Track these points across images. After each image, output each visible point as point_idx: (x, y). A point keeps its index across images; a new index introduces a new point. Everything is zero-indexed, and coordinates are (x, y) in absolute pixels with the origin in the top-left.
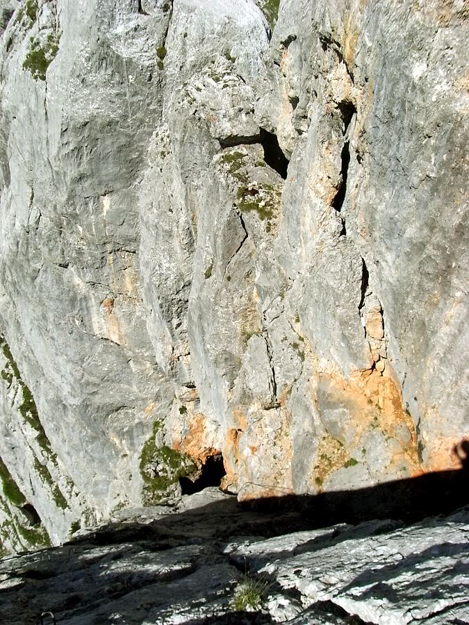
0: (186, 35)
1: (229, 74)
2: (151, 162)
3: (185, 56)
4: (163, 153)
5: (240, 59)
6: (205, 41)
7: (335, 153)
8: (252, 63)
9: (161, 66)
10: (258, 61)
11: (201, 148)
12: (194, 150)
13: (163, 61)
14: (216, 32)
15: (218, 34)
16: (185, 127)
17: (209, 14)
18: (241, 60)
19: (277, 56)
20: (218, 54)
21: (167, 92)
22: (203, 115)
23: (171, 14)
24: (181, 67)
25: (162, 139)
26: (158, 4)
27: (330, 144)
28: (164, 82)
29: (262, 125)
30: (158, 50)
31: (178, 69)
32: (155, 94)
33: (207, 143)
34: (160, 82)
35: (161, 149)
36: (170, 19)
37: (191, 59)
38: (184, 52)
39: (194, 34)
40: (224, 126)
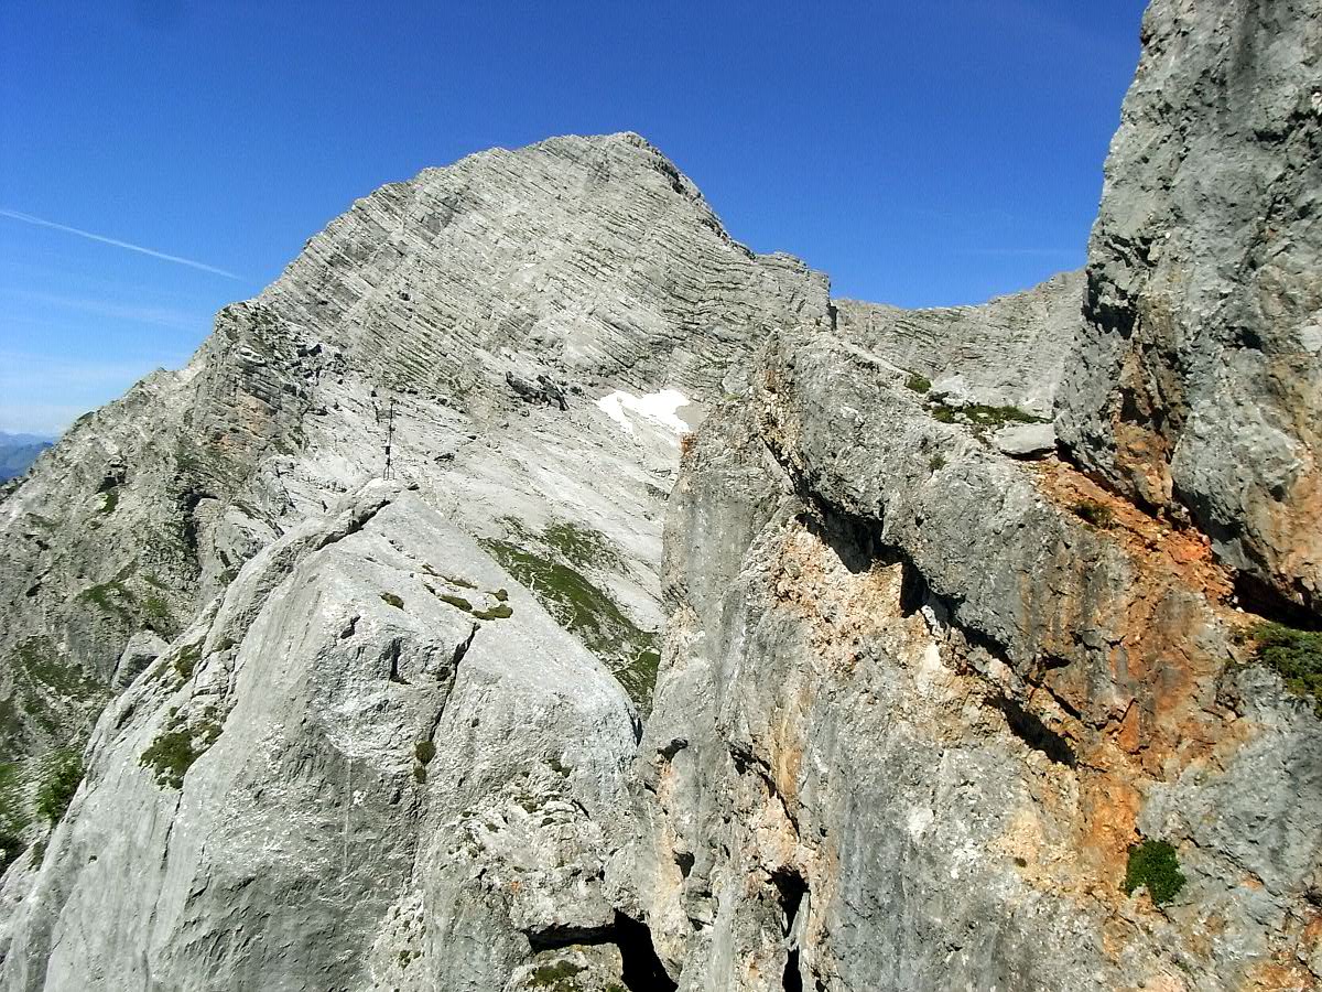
0: (476, 723)
1: (556, 798)
2: (376, 972)
3: (471, 760)
4: (404, 954)
5: (580, 771)
6: (512, 735)
7: (770, 976)
8: (603, 780)
9: (421, 776)
10: (616, 775)
11: (487, 950)
12: (473, 953)
13: (427, 768)
14: (534, 720)
15: (538, 724)
16: (457, 903)
17: (524, 689)
18: (581, 772)
19: (651, 776)
20: (536, 759)
21: (428, 826)
22: (497, 881)
23: (452, 684)
24: (461, 781)
25: (407, 924)
26: (430, 667)
27: (758, 957)
28: (424, 808)
29: (618, 905)
30: (418, 747)
31: (454, 784)
32: (402, 828)
33: (502, 940)
34: (415, 806)
35: (402, 946)
36: (449, 692)
37: (482, 766)
38: (470, 754)
39: (491, 721)
40: (538, 907)
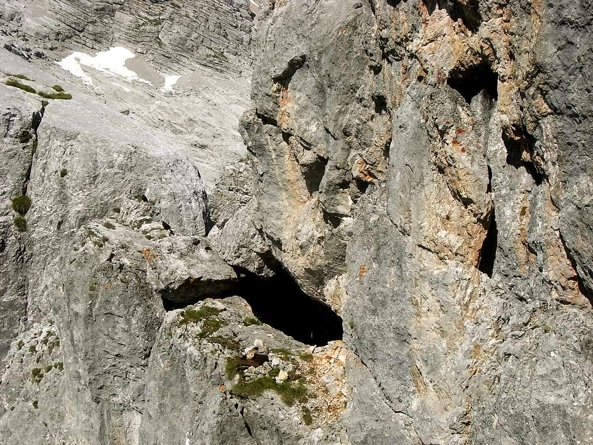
0: (64, 173)
1: (148, 221)
2: (9, 401)
3: (65, 205)
4: (36, 372)
5: (163, 202)
6: (99, 179)
8: (183, 208)
9: (22, 225)
10: (193, 204)
11: (128, 322)
12: (114, 327)
13: (26, 217)
14: (116, 164)
15: (121, 167)
16: (92, 289)
17: (102, 141)
18: (164, 204)
20: (124, 197)
23: (35, 145)
24: (60, 224)
25: (33, 349)
26: (12, 132)
28: (28, 252)
29: (237, 262)
30: (14, 201)
31: (53, 228)
32: (12, 273)
33: (140, 310)
34: (20, 252)
35: (32, 366)
36: (33, 152)
37: (76, 207)
38: (63, 199)
39: (77, 168)
40: (173, 266)
